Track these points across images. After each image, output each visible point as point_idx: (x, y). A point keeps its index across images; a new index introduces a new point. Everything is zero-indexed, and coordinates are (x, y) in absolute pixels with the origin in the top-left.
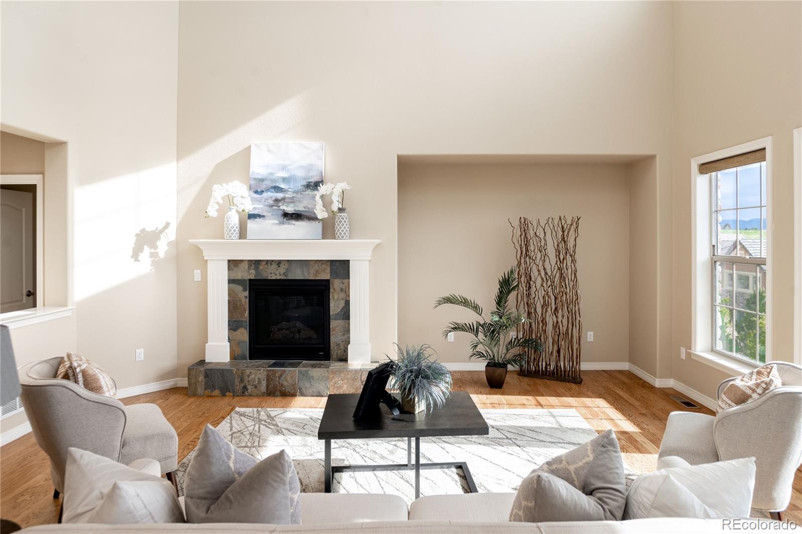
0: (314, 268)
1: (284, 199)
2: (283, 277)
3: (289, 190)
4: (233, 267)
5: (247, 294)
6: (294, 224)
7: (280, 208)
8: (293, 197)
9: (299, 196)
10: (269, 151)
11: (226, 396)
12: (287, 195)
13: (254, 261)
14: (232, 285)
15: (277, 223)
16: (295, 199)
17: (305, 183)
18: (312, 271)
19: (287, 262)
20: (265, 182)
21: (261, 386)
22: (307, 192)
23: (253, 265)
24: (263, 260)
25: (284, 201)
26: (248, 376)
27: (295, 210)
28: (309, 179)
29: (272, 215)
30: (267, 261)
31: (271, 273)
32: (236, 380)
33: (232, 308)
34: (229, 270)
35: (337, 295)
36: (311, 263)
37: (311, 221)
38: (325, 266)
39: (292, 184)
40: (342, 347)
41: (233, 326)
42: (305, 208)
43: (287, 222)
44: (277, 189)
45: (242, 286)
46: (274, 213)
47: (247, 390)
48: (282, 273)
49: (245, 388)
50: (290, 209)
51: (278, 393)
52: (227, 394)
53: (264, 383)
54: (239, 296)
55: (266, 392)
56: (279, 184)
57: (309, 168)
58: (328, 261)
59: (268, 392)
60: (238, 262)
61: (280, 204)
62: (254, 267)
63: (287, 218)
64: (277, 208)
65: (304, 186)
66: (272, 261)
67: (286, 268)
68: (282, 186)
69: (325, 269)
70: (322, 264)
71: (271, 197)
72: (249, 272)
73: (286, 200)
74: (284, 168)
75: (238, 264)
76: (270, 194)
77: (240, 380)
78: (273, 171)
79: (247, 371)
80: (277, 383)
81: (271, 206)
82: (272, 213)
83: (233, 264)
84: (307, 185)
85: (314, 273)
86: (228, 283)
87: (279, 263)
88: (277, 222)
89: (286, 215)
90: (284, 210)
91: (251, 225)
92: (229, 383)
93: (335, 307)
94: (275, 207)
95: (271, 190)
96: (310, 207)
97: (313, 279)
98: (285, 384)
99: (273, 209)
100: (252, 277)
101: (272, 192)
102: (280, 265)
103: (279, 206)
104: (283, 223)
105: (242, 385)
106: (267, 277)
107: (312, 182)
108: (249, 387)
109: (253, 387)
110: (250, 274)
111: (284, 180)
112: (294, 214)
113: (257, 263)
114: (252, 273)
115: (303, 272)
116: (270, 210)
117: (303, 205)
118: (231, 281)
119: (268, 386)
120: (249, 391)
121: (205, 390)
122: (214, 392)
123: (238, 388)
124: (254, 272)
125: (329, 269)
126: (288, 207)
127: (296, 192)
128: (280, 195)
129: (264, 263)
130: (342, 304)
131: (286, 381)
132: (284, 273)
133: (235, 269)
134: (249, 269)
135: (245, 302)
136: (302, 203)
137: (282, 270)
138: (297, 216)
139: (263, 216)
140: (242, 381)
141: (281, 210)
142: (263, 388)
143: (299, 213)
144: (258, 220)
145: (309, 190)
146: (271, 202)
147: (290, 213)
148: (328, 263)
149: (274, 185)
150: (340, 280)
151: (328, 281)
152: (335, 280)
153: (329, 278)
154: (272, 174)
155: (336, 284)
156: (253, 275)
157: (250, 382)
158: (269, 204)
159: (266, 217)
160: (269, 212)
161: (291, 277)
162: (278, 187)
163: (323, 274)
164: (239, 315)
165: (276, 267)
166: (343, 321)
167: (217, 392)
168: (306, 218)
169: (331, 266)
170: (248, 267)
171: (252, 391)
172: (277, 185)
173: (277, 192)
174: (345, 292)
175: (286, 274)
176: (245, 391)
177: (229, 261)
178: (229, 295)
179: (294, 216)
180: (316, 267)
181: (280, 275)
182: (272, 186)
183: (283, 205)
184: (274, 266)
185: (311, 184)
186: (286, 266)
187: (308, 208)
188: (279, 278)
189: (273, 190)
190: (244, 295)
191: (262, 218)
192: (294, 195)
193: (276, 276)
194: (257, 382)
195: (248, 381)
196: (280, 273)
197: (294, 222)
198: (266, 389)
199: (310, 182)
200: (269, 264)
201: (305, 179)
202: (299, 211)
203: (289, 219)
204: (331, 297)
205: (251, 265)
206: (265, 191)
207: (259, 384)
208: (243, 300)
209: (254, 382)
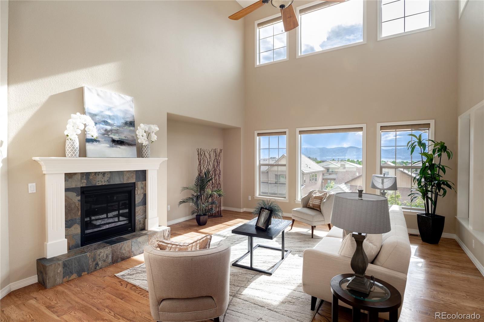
0: (127, 176)
1: (111, 130)
2: (106, 183)
3: (114, 124)
4: (68, 179)
5: (79, 198)
6: (120, 148)
7: (110, 136)
8: (117, 129)
9: (121, 129)
10: (98, 95)
11: (82, 276)
12: (113, 128)
13: (85, 174)
14: (68, 193)
15: (108, 147)
16: (118, 131)
17: (123, 121)
18: (125, 178)
19: (109, 173)
20: (97, 117)
21: (108, 259)
22: (126, 127)
23: (85, 176)
24: (92, 173)
25: (112, 132)
26: (99, 255)
27: (119, 138)
28: (126, 119)
29: (105, 140)
30: (95, 173)
31: (99, 181)
32: (90, 261)
33: (67, 211)
34: (65, 181)
35: (139, 192)
36: (125, 172)
37: (130, 146)
38: (132, 174)
39: (116, 121)
40: (142, 222)
41: (69, 224)
42: (125, 138)
43: (115, 146)
44: (106, 123)
45: (76, 193)
46: (106, 139)
47: (98, 265)
48: (106, 180)
49: (97, 264)
50: (116, 137)
51: (119, 260)
52: (83, 274)
53: (110, 257)
54: (73, 200)
55: (111, 262)
56: (107, 120)
57: (126, 112)
58: (134, 171)
59: (113, 261)
60: (72, 175)
61: (109, 134)
62: (86, 177)
63: (115, 143)
64: (107, 136)
65: (124, 123)
66: (99, 172)
67: (109, 177)
68: (109, 121)
69: (133, 176)
70: (131, 173)
71: (103, 128)
72: (81, 181)
73: (113, 131)
74: (110, 109)
75: (72, 176)
76: (102, 126)
77: (93, 260)
78: (102, 110)
79: (98, 251)
80: (119, 253)
81: (104, 134)
82: (104, 139)
83: (69, 176)
84: (125, 123)
85: (126, 179)
86: (65, 191)
87: (104, 173)
88: (108, 145)
89: (114, 141)
90: (112, 137)
91: (89, 147)
92: (84, 265)
93: (138, 199)
94: (106, 135)
95: (102, 123)
96: (128, 137)
97: (126, 183)
98: (124, 252)
99: (105, 137)
100: (84, 185)
101: (103, 124)
102: (105, 175)
103: (109, 135)
104: (113, 147)
105: (95, 263)
106: (96, 184)
107: (128, 121)
108: (100, 263)
109: (102, 262)
110: (82, 183)
111: (110, 117)
112: (120, 141)
113: (88, 174)
114: (83, 182)
115: (120, 178)
116: (103, 137)
117: (124, 135)
118: (67, 190)
119: (112, 257)
120: (100, 266)
121: (64, 278)
122: (72, 277)
123: (91, 267)
124: (85, 181)
125: (135, 176)
126: (114, 136)
127: (119, 127)
128: (109, 128)
129: (93, 174)
130: (142, 196)
131: (125, 250)
132: (107, 180)
133: (70, 180)
134: (81, 179)
135: (78, 204)
136: (124, 134)
137: (106, 178)
138: (121, 143)
139: (99, 141)
140: (94, 260)
141: (110, 137)
142: (109, 260)
143: (122, 140)
144: (95, 143)
145: (127, 126)
146: (103, 132)
147: (116, 140)
148: (134, 172)
149: (104, 119)
150: (141, 182)
151: (134, 183)
152: (138, 182)
153: (135, 182)
154: (102, 112)
155: (139, 185)
156: (85, 184)
157: (100, 259)
158: (102, 133)
159: (101, 142)
160: (102, 138)
161: (112, 183)
162: (107, 122)
163: (132, 179)
164: (74, 215)
165: (102, 176)
166: (143, 206)
167: (74, 276)
168: (127, 144)
169: (136, 174)
170: (81, 178)
171: (102, 265)
172: (106, 120)
173: (106, 125)
174: (144, 189)
175: (109, 181)
176: (97, 267)
177: (66, 174)
178: (66, 201)
179: (119, 142)
180: (128, 175)
181: (105, 182)
182: (102, 120)
183: (111, 134)
184: (101, 176)
185: (128, 122)
186: (109, 176)
187: (128, 138)
188: (104, 184)
189: (104, 123)
190: (76, 199)
191: (98, 142)
192: (118, 128)
193: (102, 183)
194: (105, 257)
195: (99, 259)
196: (104, 181)
197: (119, 146)
198: (111, 260)
199: (127, 121)
200: (97, 175)
201: (124, 118)
202: (122, 139)
203: (116, 144)
204: (136, 193)
205: (83, 176)
206: (98, 123)
207: (106, 258)
208: (77, 204)
209: (103, 257)
